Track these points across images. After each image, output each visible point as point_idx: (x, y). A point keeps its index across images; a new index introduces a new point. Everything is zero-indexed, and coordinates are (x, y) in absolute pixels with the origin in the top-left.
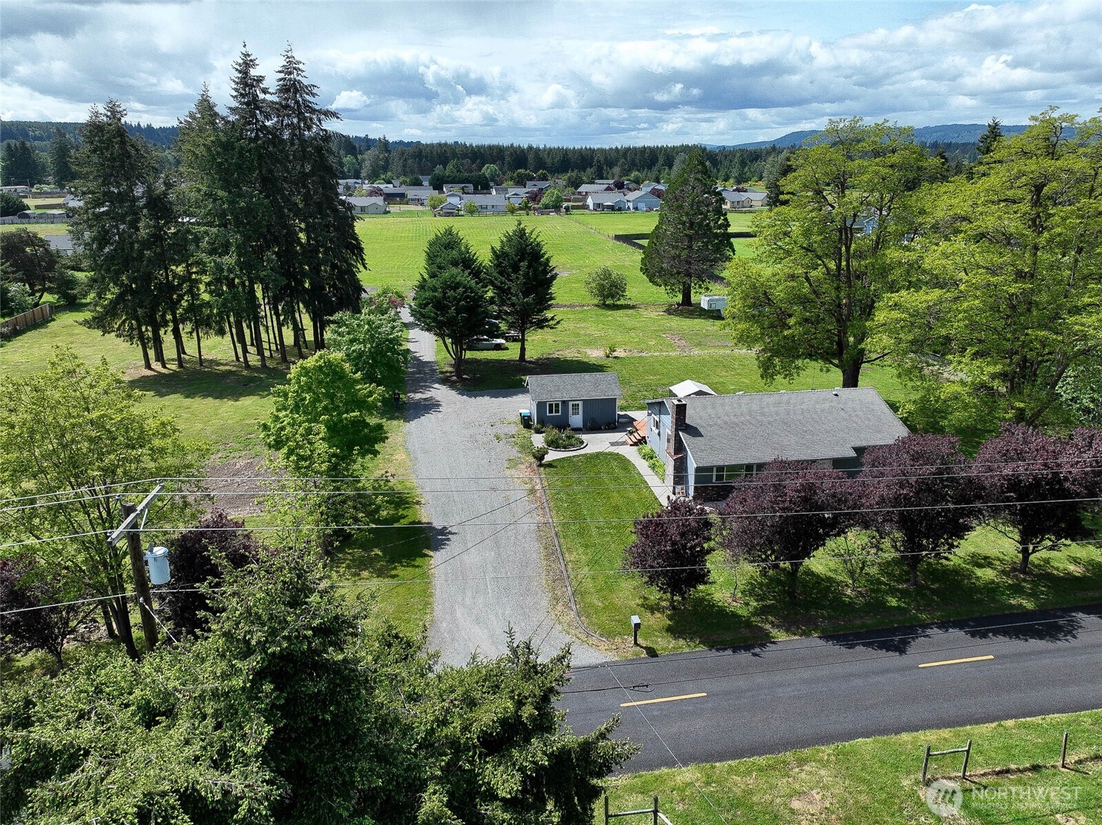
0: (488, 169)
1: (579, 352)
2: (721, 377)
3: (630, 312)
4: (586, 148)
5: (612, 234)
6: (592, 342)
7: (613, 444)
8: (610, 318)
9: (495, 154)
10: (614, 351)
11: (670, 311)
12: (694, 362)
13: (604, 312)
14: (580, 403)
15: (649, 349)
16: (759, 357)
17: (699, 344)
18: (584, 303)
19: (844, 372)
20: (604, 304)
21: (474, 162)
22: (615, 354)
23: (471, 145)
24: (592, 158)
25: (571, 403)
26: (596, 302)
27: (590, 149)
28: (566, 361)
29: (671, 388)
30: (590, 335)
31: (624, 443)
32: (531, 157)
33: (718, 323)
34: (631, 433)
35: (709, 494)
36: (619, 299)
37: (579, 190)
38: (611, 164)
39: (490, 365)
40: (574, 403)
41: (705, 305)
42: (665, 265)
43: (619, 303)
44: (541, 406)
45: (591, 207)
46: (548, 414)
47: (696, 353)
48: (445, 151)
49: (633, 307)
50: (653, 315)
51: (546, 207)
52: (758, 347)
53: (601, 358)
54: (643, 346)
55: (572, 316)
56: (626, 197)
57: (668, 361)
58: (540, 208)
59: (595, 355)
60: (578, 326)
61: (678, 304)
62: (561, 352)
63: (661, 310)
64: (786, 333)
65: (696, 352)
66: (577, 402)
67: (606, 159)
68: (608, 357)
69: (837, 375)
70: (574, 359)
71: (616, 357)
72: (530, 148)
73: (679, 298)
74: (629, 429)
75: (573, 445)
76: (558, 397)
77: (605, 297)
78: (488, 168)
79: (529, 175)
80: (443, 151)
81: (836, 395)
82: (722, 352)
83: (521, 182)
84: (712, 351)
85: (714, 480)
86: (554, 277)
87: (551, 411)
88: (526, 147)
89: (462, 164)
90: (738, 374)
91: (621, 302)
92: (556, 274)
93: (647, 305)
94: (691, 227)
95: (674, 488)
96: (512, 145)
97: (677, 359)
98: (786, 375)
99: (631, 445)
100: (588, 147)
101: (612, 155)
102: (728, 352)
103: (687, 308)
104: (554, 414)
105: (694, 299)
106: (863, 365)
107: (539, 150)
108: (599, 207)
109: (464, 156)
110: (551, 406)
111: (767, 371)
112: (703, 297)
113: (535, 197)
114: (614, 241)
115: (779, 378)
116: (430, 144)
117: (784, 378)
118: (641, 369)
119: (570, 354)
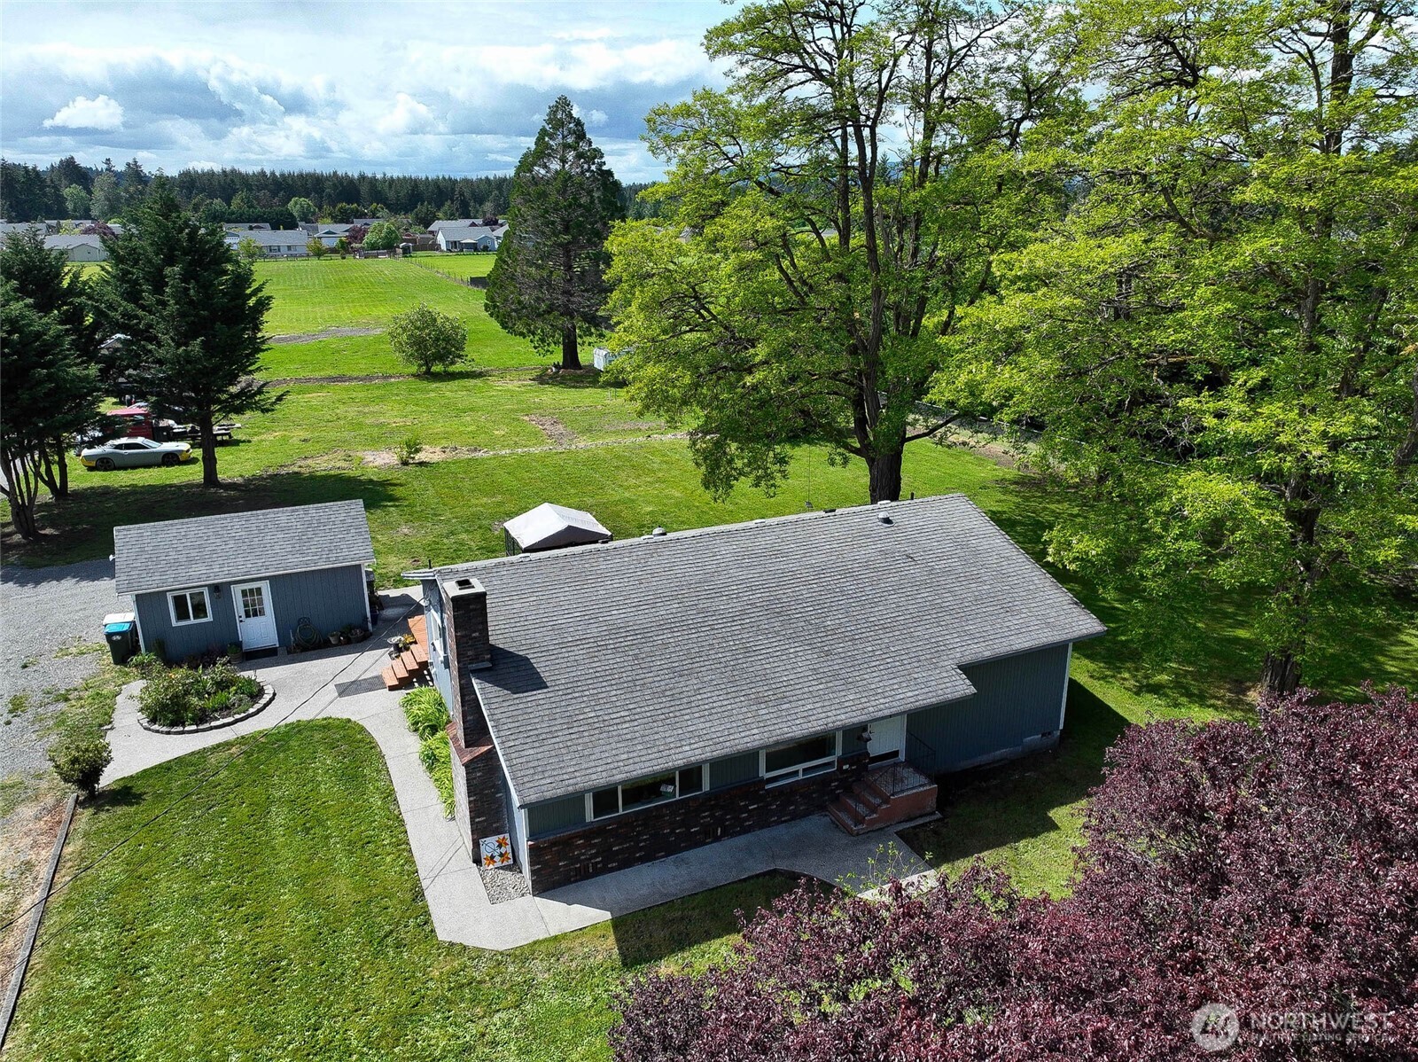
0: (296, 205)
1: (348, 458)
2: (628, 488)
3: (471, 382)
4: (444, 178)
5: (467, 277)
6: (377, 440)
7: (345, 690)
8: (432, 395)
9: (311, 185)
10: (417, 451)
11: (543, 379)
12: (576, 462)
13: (425, 384)
14: (265, 587)
15: (492, 444)
16: (694, 444)
17: (589, 430)
18: (390, 372)
19: (871, 462)
20: (428, 372)
21: (274, 194)
22: (421, 457)
23: (273, 174)
24: (453, 190)
25: (236, 591)
26: (414, 369)
27: (450, 179)
28: (312, 477)
29: (507, 525)
30: (381, 425)
31: (375, 684)
32: (364, 189)
33: (622, 392)
34: (399, 649)
35: (577, 859)
36: (453, 363)
37: (430, 229)
38: (481, 200)
39: (131, 499)
40: (247, 586)
41: (599, 364)
42: (525, 298)
43: (452, 369)
44: (148, 603)
45: (444, 247)
46: (174, 623)
47: (582, 445)
48: (232, 181)
49: (480, 375)
50: (513, 385)
51: (373, 246)
52: (693, 418)
53: (391, 468)
54: (481, 439)
55: (361, 395)
56: (495, 233)
57: (524, 463)
58: (363, 248)
59: (379, 461)
60: (366, 410)
61: (556, 366)
62: (309, 462)
63: (528, 377)
64: (749, 380)
65: (583, 443)
66: (254, 585)
67: (473, 193)
68: (405, 463)
69: (858, 472)
70: (332, 472)
71: (421, 464)
72: (363, 177)
73: (558, 357)
74: (394, 640)
75: (226, 709)
76: (196, 575)
77: (428, 362)
78: (296, 203)
79: (358, 211)
80: (228, 180)
81: (887, 521)
82: (628, 440)
83: (344, 218)
84: (610, 440)
85: (589, 816)
86: (263, 305)
87: (182, 615)
88: (356, 176)
89: (257, 198)
90: (659, 480)
91: (458, 367)
92: (269, 298)
93: (504, 372)
94: (566, 230)
95: (476, 845)
96: (335, 173)
97: (542, 459)
98: (759, 479)
99: (392, 688)
100: (447, 177)
101: (482, 187)
102: (641, 439)
103: (573, 372)
104: (192, 621)
105: (583, 356)
106: (906, 446)
107: (377, 180)
108: (456, 247)
109: (262, 187)
110: (180, 602)
111: (717, 473)
112: (596, 350)
113: (357, 235)
114: (470, 287)
115: (743, 485)
116: (208, 173)
117: (757, 485)
118: (467, 483)
119: (324, 464)
